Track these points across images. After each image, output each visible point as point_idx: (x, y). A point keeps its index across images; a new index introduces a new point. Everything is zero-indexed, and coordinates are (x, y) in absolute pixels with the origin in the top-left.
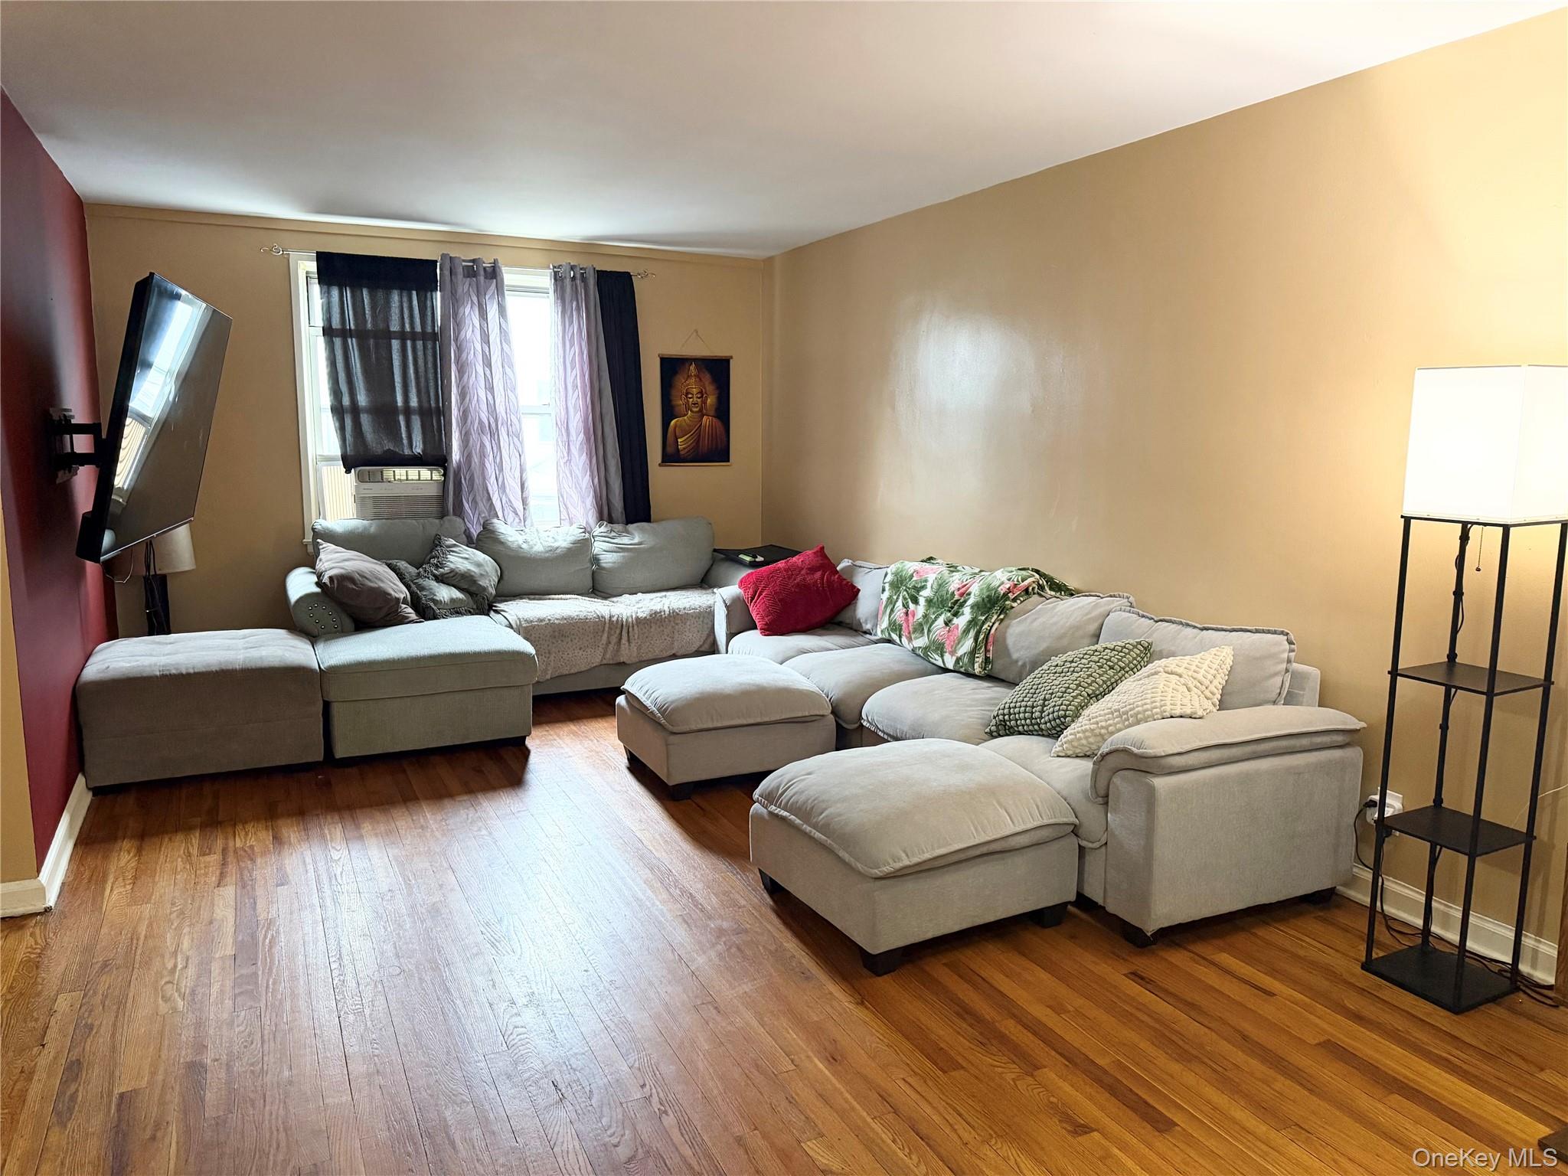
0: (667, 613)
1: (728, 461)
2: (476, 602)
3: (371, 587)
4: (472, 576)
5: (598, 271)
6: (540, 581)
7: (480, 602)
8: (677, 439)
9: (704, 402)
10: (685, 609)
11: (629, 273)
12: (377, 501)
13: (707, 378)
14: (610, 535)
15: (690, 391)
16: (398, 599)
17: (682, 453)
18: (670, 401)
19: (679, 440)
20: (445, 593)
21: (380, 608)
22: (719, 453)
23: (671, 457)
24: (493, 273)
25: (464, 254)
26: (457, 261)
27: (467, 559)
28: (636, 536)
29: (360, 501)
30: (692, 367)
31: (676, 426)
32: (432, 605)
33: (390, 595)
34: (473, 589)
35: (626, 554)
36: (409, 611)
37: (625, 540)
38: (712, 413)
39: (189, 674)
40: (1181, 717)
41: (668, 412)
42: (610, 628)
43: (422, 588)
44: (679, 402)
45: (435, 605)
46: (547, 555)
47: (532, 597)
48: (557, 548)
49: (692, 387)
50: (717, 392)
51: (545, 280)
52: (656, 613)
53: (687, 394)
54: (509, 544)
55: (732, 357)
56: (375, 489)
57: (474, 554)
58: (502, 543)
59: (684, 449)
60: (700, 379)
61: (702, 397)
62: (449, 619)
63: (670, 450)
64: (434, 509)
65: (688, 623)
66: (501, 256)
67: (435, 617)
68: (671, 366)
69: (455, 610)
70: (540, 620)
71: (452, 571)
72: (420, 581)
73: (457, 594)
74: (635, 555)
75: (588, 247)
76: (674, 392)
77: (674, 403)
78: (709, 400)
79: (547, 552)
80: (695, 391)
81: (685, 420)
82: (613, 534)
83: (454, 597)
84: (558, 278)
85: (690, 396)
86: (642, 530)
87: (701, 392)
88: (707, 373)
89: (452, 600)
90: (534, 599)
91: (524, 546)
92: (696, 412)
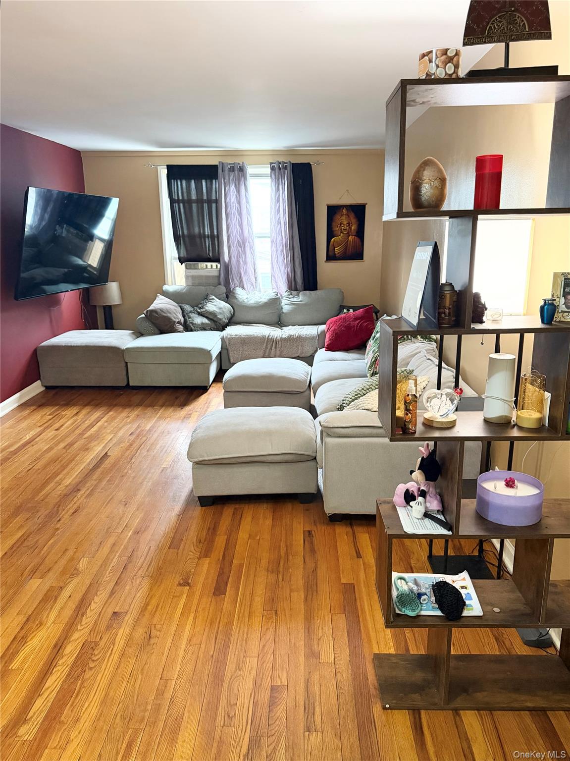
0: (296, 336)
1: (363, 259)
2: (216, 325)
3: (164, 316)
4: (215, 313)
5: (292, 164)
6: (249, 317)
7: (217, 325)
8: (334, 248)
9: (350, 228)
10: (306, 335)
11: (309, 163)
12: (194, 278)
13: (352, 215)
14: (289, 297)
15: (343, 223)
16: (175, 322)
17: (337, 255)
18: (332, 228)
19: (336, 249)
20: (199, 320)
21: (167, 325)
22: (356, 254)
23: (330, 257)
24: (242, 169)
25: (229, 161)
26: (226, 165)
27: (215, 305)
28: (302, 298)
29: (187, 277)
30: (344, 211)
31: (334, 241)
32: (191, 325)
33: (171, 319)
34: (215, 319)
35: (293, 306)
36: (181, 328)
37: (295, 299)
38: (355, 234)
39: (74, 346)
40: (367, 410)
41: (330, 234)
42: (267, 341)
43: (190, 317)
44: (336, 229)
45: (192, 325)
46: (255, 305)
47: (245, 324)
48: (260, 302)
49: (344, 221)
50: (358, 223)
51: (268, 170)
52: (291, 336)
53: (341, 224)
54: (239, 299)
55: (367, 204)
56: (193, 272)
57: (220, 303)
58: (237, 299)
59: (338, 253)
60: (349, 217)
61: (349, 225)
62: (199, 332)
63: (331, 253)
64: (216, 282)
65: (307, 342)
66: (246, 161)
67: (192, 331)
68: (333, 211)
69: (203, 328)
70: (236, 335)
71: (206, 310)
72: (190, 314)
73: (205, 321)
74: (297, 307)
75: (290, 152)
76: (334, 224)
77: (334, 229)
78: (353, 228)
79: (255, 303)
80: (345, 223)
81: (339, 238)
82: (291, 296)
83: (204, 322)
84: (273, 169)
85: (342, 225)
86: (304, 295)
87: (349, 223)
88: (352, 212)
89: (202, 324)
90: (246, 325)
91: (246, 301)
92: (346, 234)
